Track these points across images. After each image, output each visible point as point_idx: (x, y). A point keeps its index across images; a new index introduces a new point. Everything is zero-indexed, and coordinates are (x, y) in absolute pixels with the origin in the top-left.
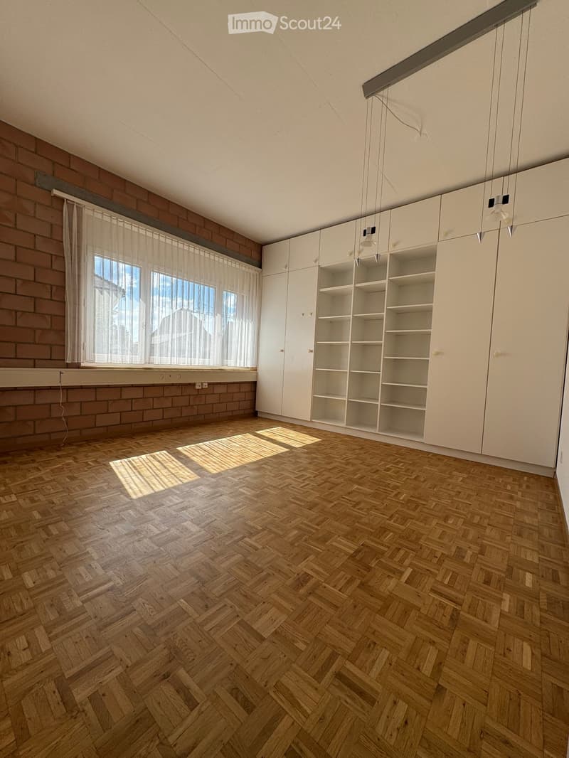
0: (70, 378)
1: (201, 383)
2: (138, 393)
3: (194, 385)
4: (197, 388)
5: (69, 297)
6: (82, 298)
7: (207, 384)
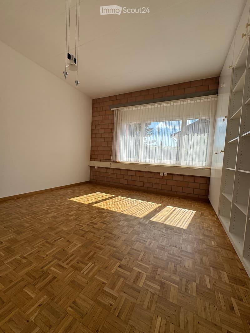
0: (113, 166)
1: (163, 173)
2: (133, 174)
3: (159, 173)
4: (161, 175)
5: (114, 140)
6: (118, 141)
7: (166, 174)
